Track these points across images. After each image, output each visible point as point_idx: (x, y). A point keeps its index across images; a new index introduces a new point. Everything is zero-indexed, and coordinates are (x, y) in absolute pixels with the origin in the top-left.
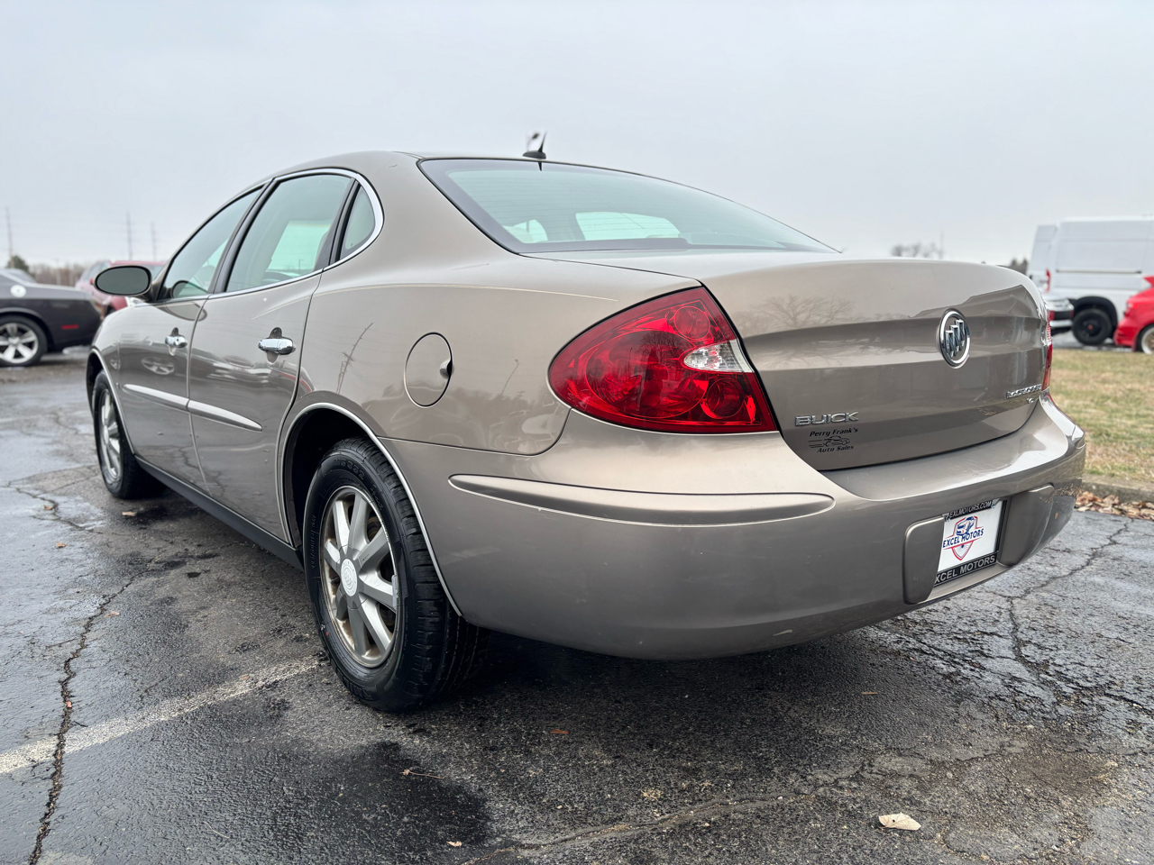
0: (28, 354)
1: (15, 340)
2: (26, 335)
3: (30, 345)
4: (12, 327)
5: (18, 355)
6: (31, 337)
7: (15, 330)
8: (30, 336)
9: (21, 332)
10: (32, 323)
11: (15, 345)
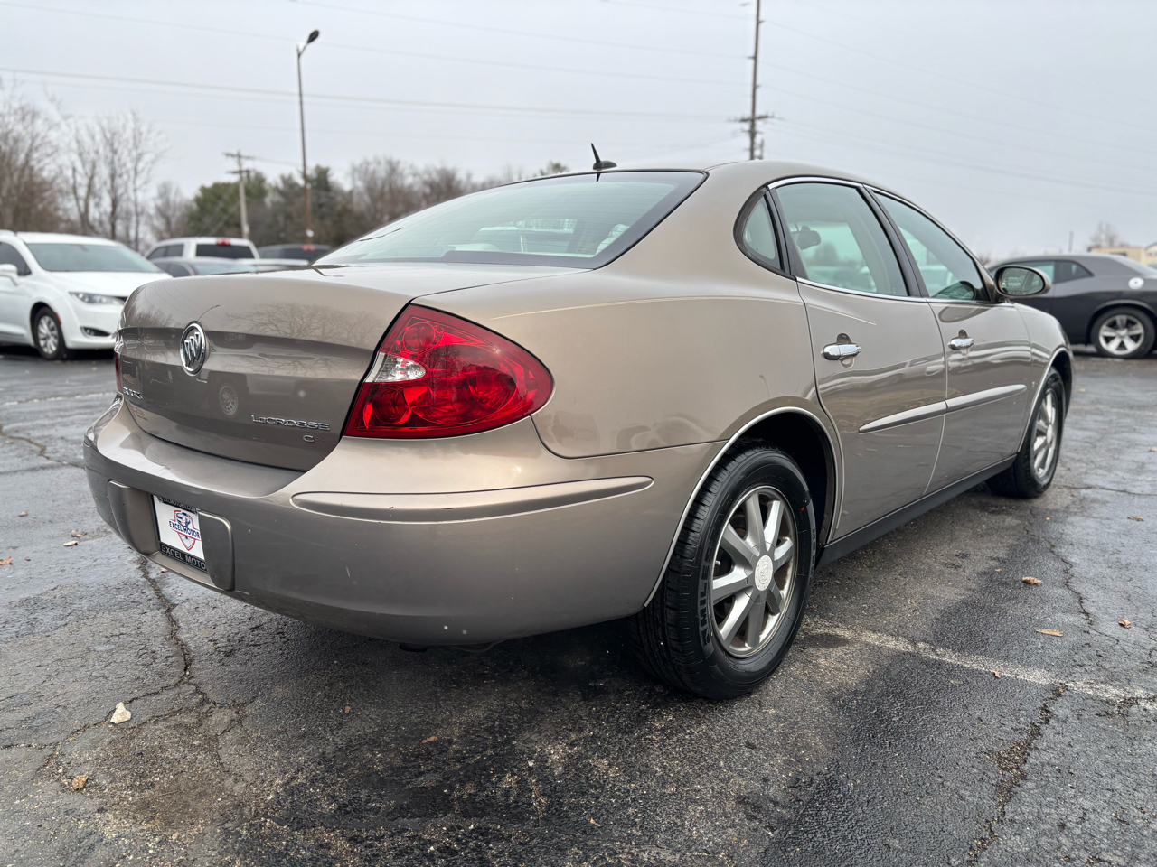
0: (1131, 346)
1: (1124, 332)
2: (1134, 327)
3: (1135, 338)
4: (1121, 319)
5: (1122, 346)
6: (1139, 330)
7: (1125, 322)
8: (1136, 329)
9: (1129, 324)
10: (1142, 316)
11: (1122, 337)
